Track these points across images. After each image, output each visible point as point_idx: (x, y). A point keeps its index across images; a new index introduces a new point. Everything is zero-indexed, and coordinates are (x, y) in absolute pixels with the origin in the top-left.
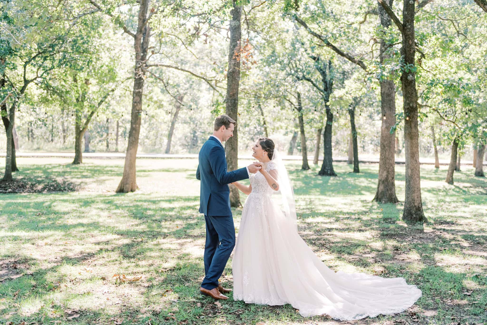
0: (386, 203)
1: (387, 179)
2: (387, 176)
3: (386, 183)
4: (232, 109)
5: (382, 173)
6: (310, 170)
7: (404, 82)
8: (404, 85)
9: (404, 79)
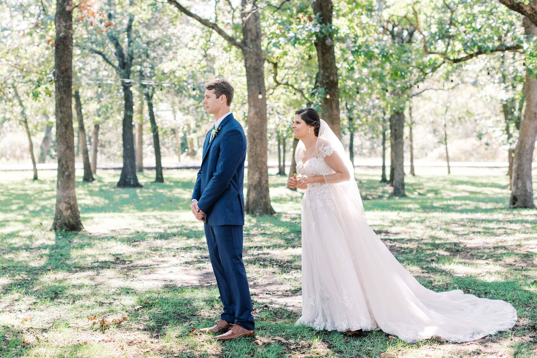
0: (261, 215)
1: (260, 182)
2: (260, 178)
3: (259, 188)
4: (65, 91)
5: (253, 175)
6: (94, 182)
7: (320, 48)
8: (320, 52)
9: (320, 44)
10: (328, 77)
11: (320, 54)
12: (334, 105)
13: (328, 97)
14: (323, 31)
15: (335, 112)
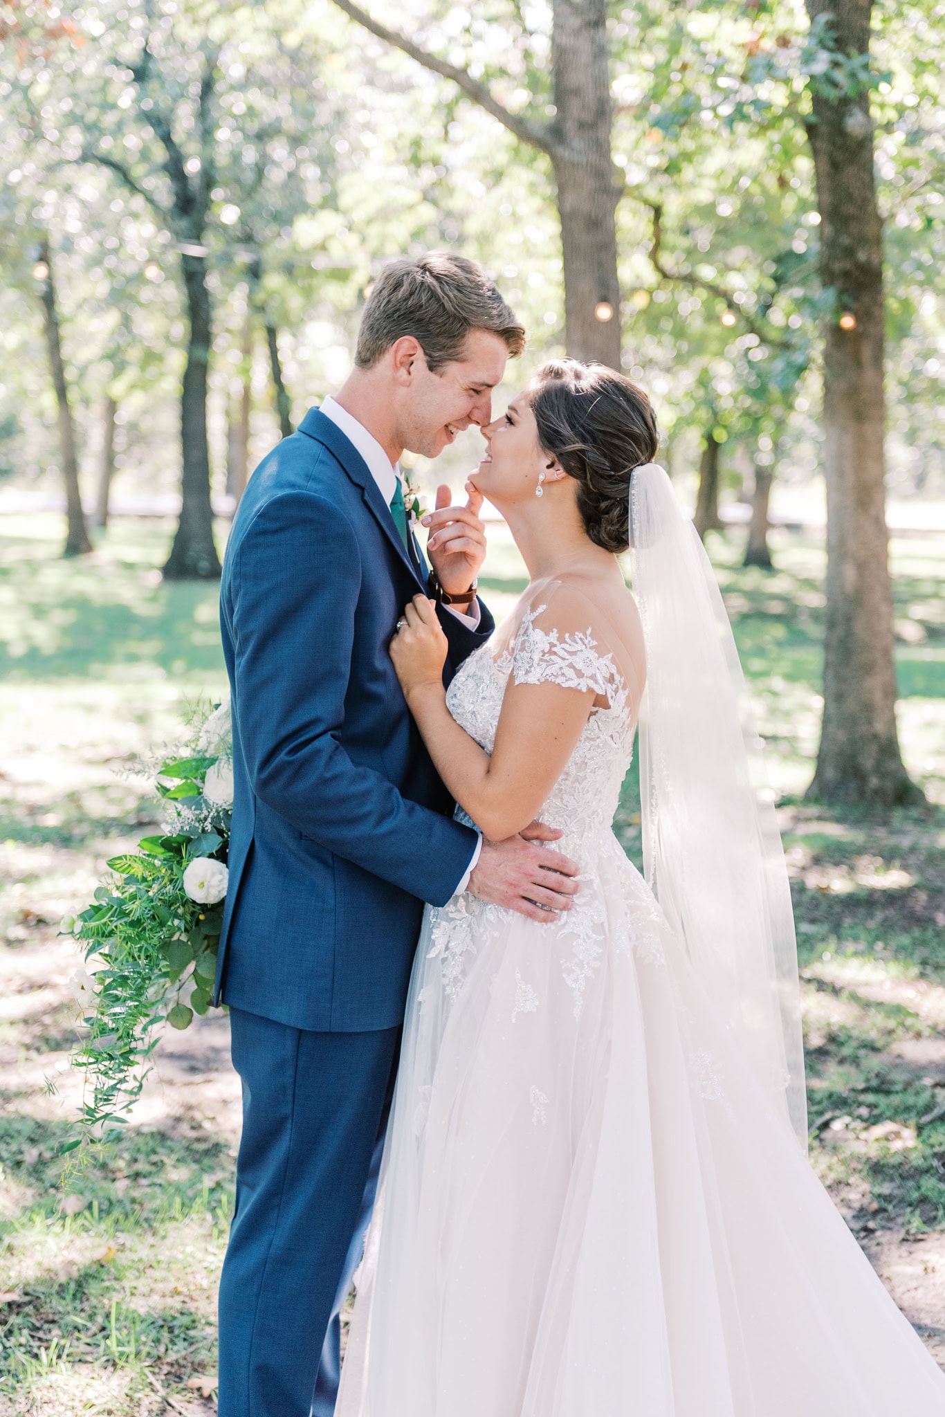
7: (823, 145)
8: (824, 159)
9: (824, 129)
10: (849, 252)
11: (825, 167)
12: (867, 352)
13: (848, 322)
14: (839, 76)
15: (869, 375)
